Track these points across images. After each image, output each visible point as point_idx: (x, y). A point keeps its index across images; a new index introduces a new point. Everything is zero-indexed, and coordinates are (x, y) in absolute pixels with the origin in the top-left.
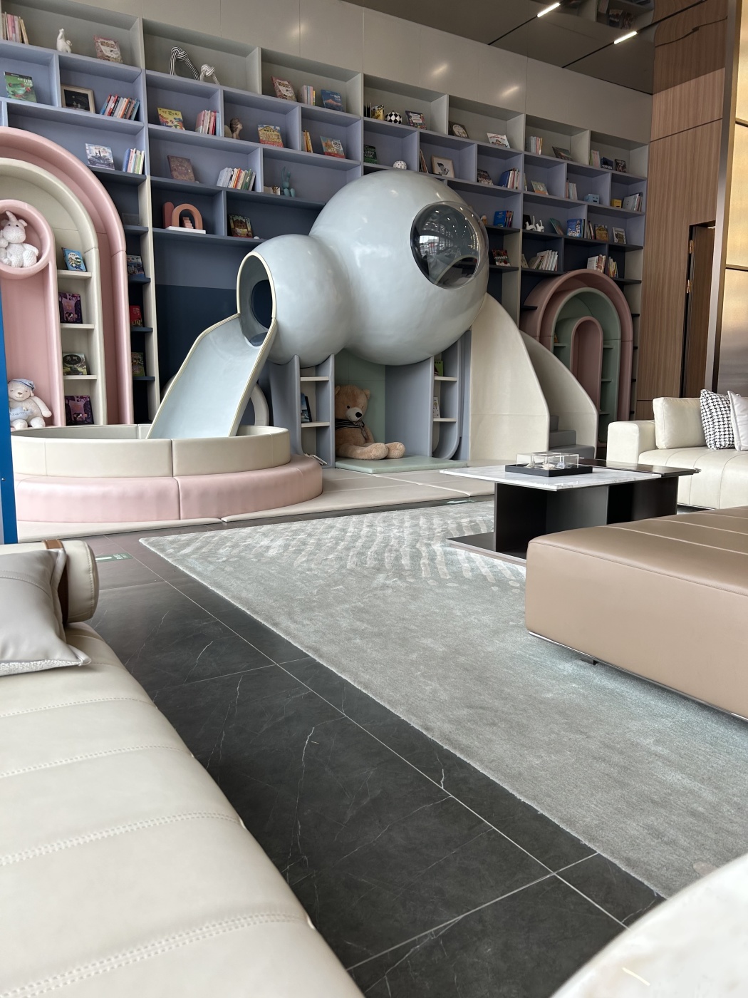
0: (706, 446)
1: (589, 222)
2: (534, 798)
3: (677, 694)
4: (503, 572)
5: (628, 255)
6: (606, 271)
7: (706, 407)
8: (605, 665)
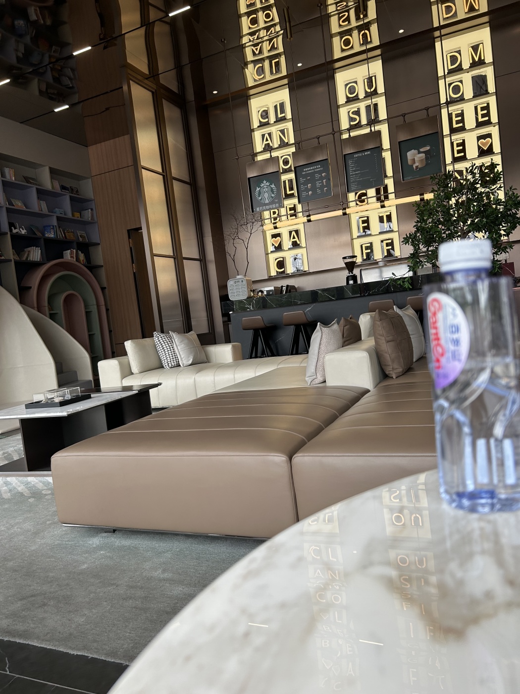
0: (163, 367)
1: (59, 227)
2: (85, 648)
3: (171, 534)
4: (36, 485)
5: (91, 249)
6: (78, 260)
7: (158, 343)
8: (121, 530)
